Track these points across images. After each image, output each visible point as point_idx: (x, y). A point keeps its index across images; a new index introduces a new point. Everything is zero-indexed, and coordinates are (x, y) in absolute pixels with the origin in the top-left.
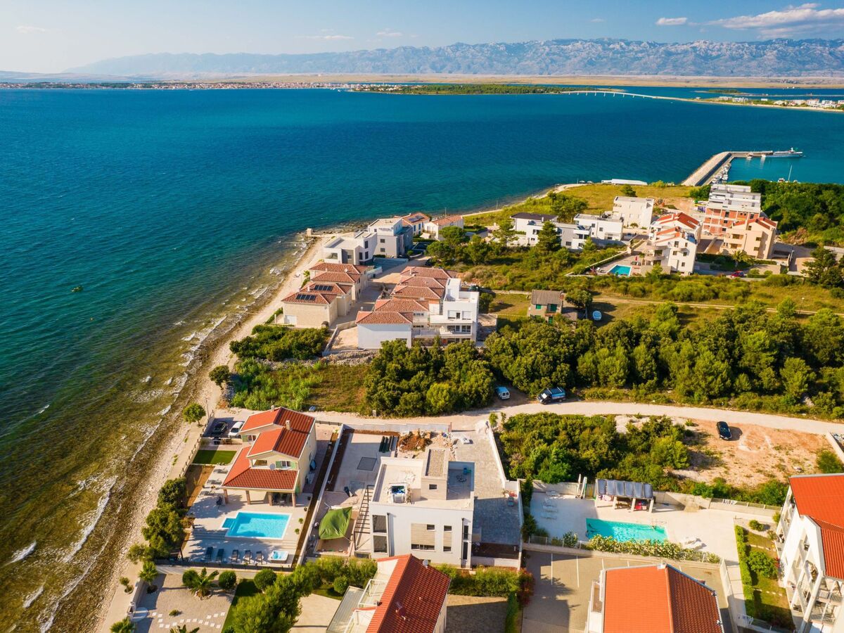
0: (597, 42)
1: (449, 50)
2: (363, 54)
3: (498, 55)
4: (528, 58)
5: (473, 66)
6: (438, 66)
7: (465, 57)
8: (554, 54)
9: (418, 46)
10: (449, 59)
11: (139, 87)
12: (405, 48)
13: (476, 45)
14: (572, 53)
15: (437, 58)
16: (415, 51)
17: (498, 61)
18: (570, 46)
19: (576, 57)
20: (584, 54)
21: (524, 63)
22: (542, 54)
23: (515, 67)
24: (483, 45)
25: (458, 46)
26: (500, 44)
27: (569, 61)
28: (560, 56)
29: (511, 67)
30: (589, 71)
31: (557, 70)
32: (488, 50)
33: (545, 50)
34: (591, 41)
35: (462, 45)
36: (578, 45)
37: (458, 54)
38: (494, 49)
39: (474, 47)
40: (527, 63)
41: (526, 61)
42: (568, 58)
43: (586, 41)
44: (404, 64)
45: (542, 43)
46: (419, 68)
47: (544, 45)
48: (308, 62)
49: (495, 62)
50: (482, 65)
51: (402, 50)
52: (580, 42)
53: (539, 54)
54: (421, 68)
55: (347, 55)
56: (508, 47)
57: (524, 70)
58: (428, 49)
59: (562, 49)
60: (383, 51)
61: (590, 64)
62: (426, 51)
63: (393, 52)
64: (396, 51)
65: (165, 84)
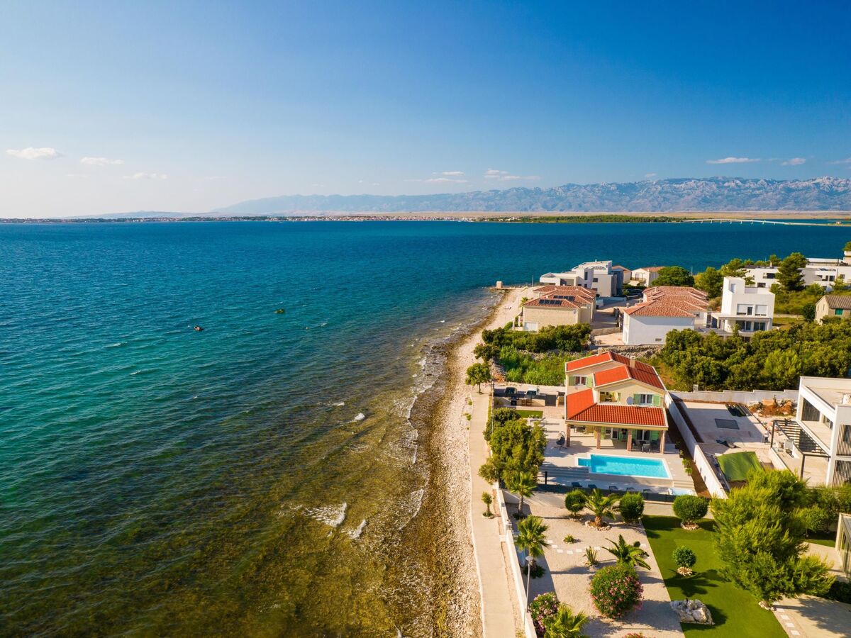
0: (710, 181)
1: (560, 190)
2: (477, 195)
3: (610, 194)
4: (640, 197)
5: (583, 205)
6: (550, 205)
7: (576, 197)
8: (667, 192)
9: (531, 187)
10: (560, 199)
11: (275, 220)
12: (517, 189)
13: (587, 186)
14: (685, 192)
15: (548, 198)
16: (527, 192)
17: (610, 200)
18: (683, 185)
19: (689, 195)
20: (698, 193)
21: (635, 201)
22: (654, 192)
23: (627, 206)
24: (594, 186)
25: (569, 187)
26: (611, 184)
27: (682, 199)
28: (673, 194)
29: (622, 205)
30: (703, 207)
31: (669, 208)
32: (599, 190)
33: (657, 188)
34: (704, 179)
35: (574, 185)
36: (692, 183)
37: (569, 193)
38: (606, 189)
39: (585, 187)
40: (638, 201)
41: (638, 200)
42: (681, 196)
43: (699, 180)
44: (516, 203)
45: (654, 183)
46: (530, 208)
47: (656, 184)
48: (425, 202)
49: (606, 201)
50: (593, 203)
51: (515, 191)
52: (693, 181)
53: (652, 193)
54: (533, 207)
55: (462, 196)
56: (619, 187)
57: (636, 208)
58: (540, 189)
59: (675, 188)
60: (496, 191)
61: (705, 201)
62: (538, 191)
63: (505, 193)
64: (508, 192)
65: (297, 217)
